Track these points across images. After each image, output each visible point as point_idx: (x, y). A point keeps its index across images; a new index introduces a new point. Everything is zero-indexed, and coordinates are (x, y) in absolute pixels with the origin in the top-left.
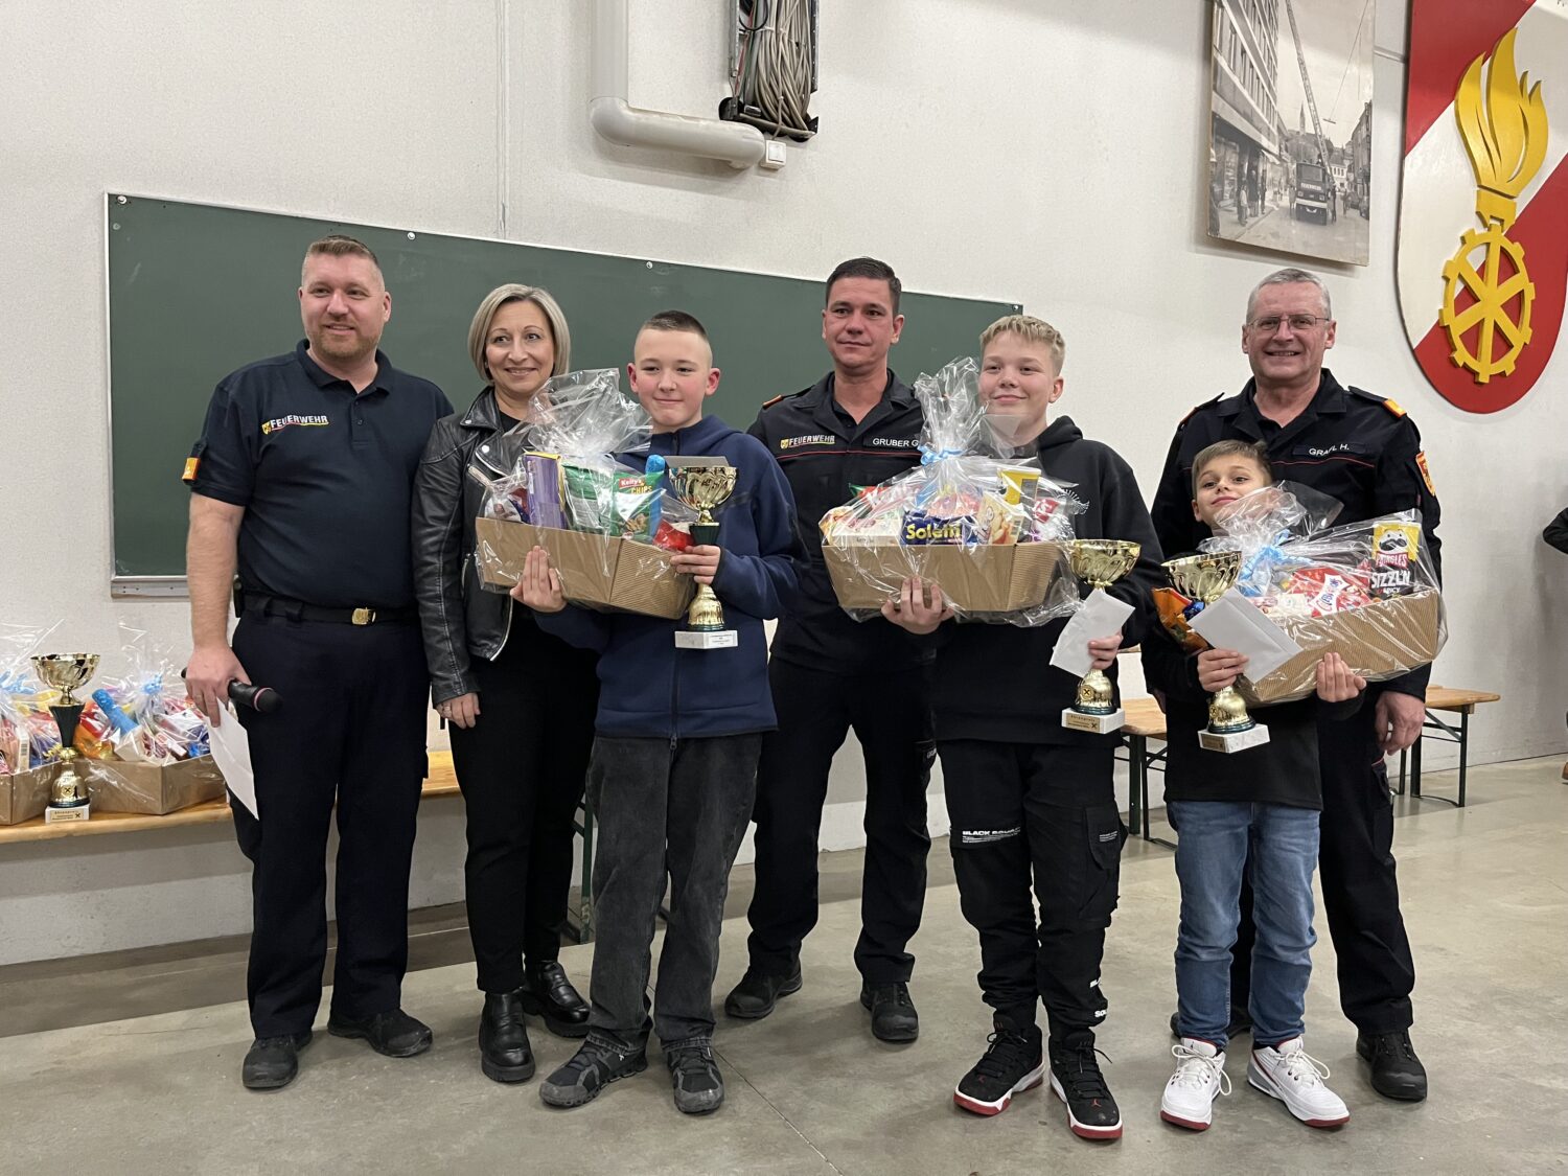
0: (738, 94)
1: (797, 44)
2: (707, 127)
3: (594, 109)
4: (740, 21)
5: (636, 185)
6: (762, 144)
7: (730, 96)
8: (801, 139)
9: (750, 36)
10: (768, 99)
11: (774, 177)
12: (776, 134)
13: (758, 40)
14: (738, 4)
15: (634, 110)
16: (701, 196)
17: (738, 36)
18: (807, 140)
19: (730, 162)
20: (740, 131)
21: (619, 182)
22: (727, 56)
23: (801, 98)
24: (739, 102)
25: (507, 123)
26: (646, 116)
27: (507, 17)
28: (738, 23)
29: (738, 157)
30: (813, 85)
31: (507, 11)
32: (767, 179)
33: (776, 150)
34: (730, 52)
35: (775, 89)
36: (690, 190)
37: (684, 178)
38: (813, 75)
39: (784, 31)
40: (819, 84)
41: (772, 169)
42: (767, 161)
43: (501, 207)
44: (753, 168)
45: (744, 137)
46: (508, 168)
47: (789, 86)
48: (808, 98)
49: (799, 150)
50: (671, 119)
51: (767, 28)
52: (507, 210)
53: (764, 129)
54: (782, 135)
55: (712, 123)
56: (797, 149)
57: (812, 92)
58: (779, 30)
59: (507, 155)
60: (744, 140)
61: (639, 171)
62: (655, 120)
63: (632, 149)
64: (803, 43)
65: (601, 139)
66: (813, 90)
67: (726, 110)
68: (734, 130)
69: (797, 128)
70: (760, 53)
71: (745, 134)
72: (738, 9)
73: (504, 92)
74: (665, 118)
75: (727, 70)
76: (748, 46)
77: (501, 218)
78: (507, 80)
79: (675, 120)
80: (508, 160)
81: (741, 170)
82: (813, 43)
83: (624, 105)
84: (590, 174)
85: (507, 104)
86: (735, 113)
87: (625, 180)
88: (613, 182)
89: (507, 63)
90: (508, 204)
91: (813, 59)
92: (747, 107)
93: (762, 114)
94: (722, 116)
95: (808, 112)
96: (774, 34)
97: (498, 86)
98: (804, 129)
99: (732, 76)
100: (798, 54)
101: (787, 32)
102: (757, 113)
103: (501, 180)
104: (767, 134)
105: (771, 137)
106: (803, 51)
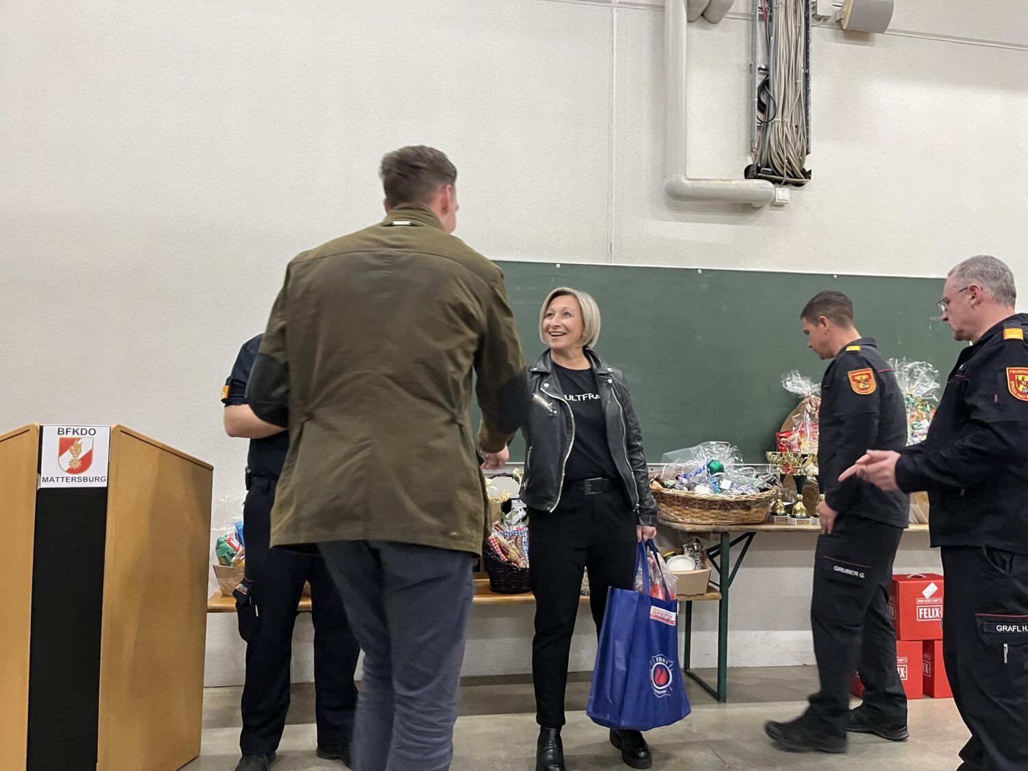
0: (757, 162)
1: (796, 127)
2: (737, 185)
3: (665, 182)
4: (758, 118)
5: (691, 224)
6: (773, 191)
7: (752, 163)
8: (799, 185)
9: (764, 126)
10: (777, 163)
11: (781, 210)
12: (783, 183)
13: (769, 128)
14: (756, 108)
15: (690, 179)
16: (733, 226)
17: (756, 127)
18: (804, 184)
19: (751, 204)
20: (759, 184)
21: (681, 223)
22: (749, 140)
23: (799, 159)
24: (758, 167)
25: (614, 195)
26: (699, 182)
27: (614, 136)
28: (756, 120)
29: (756, 201)
30: (807, 150)
31: (614, 132)
32: (777, 212)
33: (783, 193)
34: (751, 137)
35: (781, 155)
36: (727, 224)
37: (722, 216)
38: (807, 144)
39: (787, 120)
40: (812, 149)
41: (780, 206)
42: (777, 201)
43: (609, 245)
44: (768, 206)
45: (761, 188)
46: (613, 222)
47: (791, 153)
48: (804, 159)
49: (799, 192)
50: (713, 182)
51: (775, 119)
52: (613, 246)
53: (774, 181)
54: (786, 183)
55: (739, 182)
56: (798, 190)
57: (807, 154)
58: (783, 123)
59: (614, 213)
60: (760, 190)
61: (693, 215)
62: (703, 184)
63: (689, 203)
64: (800, 125)
65: (670, 198)
66: (808, 153)
67: (749, 173)
68: (755, 184)
69: (797, 177)
70: (771, 135)
71: (763, 186)
72: (756, 111)
73: (612, 179)
74: (709, 182)
75: (749, 148)
76: (763, 132)
77: (609, 251)
78: (614, 171)
79: (716, 183)
80: (613, 217)
81: (759, 208)
82: (807, 124)
83: (684, 177)
84: (663, 220)
85: (614, 185)
86: (755, 173)
87: (684, 222)
88: (676, 223)
89: (614, 161)
90: (613, 242)
91: (807, 134)
92: (763, 169)
93: (773, 172)
94: (746, 177)
95: (805, 167)
96: (780, 123)
97: (609, 175)
98: (802, 178)
99: (752, 151)
100: (797, 132)
101: (789, 120)
102: (769, 172)
103: (609, 230)
104: (777, 185)
105: (779, 185)
106: (800, 130)
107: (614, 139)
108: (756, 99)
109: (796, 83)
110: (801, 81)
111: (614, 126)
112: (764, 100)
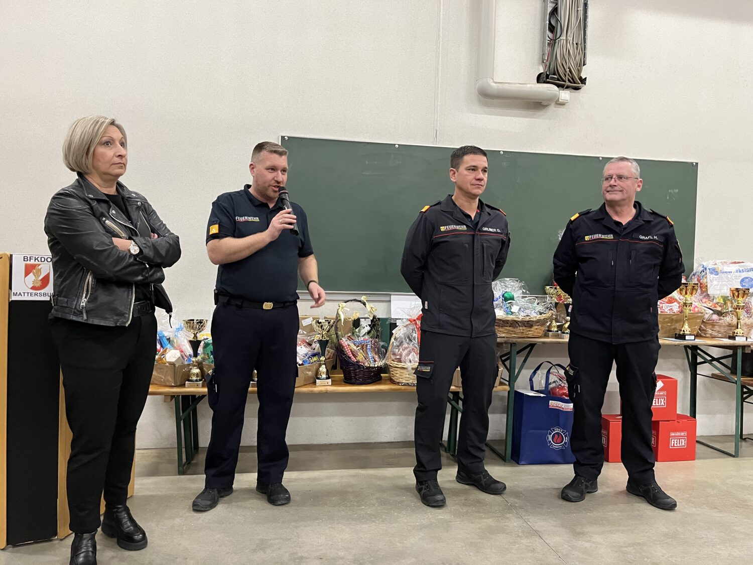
0: (546, 70)
1: (577, 44)
2: (531, 87)
3: (477, 85)
4: (548, 36)
5: (496, 117)
6: (558, 93)
7: (542, 71)
8: (577, 89)
9: (553, 43)
10: (561, 71)
11: (564, 108)
12: (565, 87)
13: (557, 44)
14: (547, 29)
15: (496, 83)
16: (527, 119)
17: (547, 44)
18: (581, 88)
19: (541, 102)
20: (547, 88)
22: (541, 53)
23: (578, 69)
24: (547, 74)
26: (502, 85)
27: (441, 48)
28: (547, 38)
29: (544, 100)
31: (441, 45)
32: (560, 109)
33: (565, 95)
34: (543, 51)
35: (565, 66)
36: (522, 117)
37: (518, 112)
38: (584, 57)
39: (570, 39)
40: (588, 61)
41: (562, 104)
42: (560, 100)
43: (435, 131)
44: (553, 104)
45: (549, 90)
46: (439, 114)
47: (572, 64)
48: (581, 69)
49: (578, 93)
50: (513, 85)
51: (561, 38)
52: (438, 132)
53: (558, 86)
54: (568, 87)
55: (533, 86)
56: (576, 94)
58: (567, 40)
59: (439, 107)
60: (549, 92)
61: (498, 110)
62: (506, 86)
63: (495, 101)
64: (580, 43)
65: (481, 97)
66: (584, 65)
67: (540, 79)
68: (544, 88)
69: (575, 83)
70: (558, 50)
71: (551, 89)
72: (547, 31)
73: (438, 80)
74: (510, 85)
75: (541, 60)
76: (552, 48)
77: (435, 136)
78: (440, 75)
79: (516, 86)
80: (439, 110)
81: (547, 106)
82: (585, 42)
83: (492, 80)
84: (476, 113)
85: (440, 83)
86: (545, 79)
87: (491, 115)
88: (486, 116)
89: (440, 68)
90: (438, 129)
91: (585, 50)
92: (550, 76)
93: (558, 78)
94: (538, 83)
95: (581, 75)
96: (565, 41)
97: (436, 78)
98: (579, 84)
99: (543, 62)
100: (577, 48)
101: (572, 39)
102: (556, 78)
103: (436, 119)
104: (560, 88)
105: (562, 89)
106: (579, 46)
107: (441, 50)
108: (548, 22)
109: (578, 11)
110: (581, 9)
111: (441, 40)
112: (553, 23)
